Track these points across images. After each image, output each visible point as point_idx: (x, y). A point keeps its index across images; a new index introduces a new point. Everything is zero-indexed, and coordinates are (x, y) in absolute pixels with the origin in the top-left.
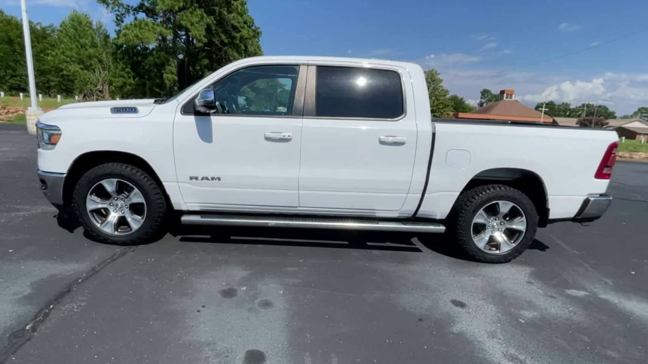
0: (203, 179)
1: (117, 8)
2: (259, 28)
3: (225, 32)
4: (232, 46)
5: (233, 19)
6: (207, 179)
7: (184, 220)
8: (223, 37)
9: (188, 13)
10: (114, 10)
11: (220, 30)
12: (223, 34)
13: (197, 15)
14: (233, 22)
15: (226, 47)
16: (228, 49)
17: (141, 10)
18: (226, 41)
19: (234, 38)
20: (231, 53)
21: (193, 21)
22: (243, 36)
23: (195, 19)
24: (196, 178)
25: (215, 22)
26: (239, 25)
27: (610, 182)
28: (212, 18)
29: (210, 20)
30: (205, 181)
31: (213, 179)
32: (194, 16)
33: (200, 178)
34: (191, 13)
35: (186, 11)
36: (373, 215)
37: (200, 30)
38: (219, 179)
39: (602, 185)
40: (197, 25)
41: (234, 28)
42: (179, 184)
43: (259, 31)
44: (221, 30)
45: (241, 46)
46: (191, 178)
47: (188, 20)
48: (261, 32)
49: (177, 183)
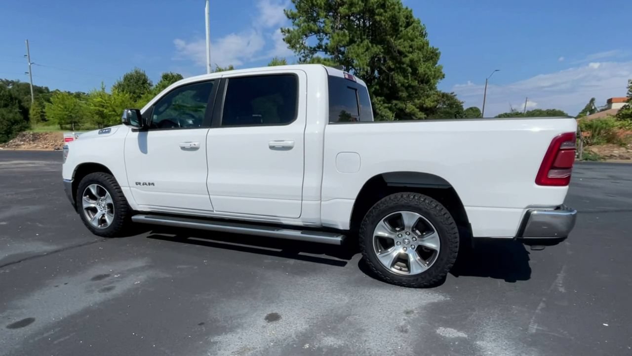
0: (143, 184)
1: (303, 51)
2: (437, 49)
3: (393, 58)
4: (399, 70)
5: (399, 45)
6: (146, 184)
7: (134, 219)
8: (390, 63)
9: (355, 46)
10: (301, 52)
11: (387, 58)
12: (390, 60)
13: (363, 46)
14: (399, 47)
15: (393, 72)
16: (394, 74)
17: (321, 50)
18: (393, 67)
19: (402, 63)
20: (397, 78)
21: (358, 52)
22: (413, 60)
23: (361, 50)
24: (140, 184)
25: (382, 50)
26: (404, 50)
27: (569, 190)
28: (380, 47)
29: (377, 49)
30: (145, 186)
31: (149, 184)
32: (360, 47)
33: (142, 184)
34: (358, 45)
35: (353, 44)
36: (281, 222)
37: (364, 59)
38: (153, 184)
39: (556, 195)
40: (362, 55)
41: (400, 53)
42: (131, 188)
43: (438, 52)
44: (388, 56)
45: (407, 70)
46: (137, 184)
47: (355, 52)
48: (440, 53)
49: (129, 188)
